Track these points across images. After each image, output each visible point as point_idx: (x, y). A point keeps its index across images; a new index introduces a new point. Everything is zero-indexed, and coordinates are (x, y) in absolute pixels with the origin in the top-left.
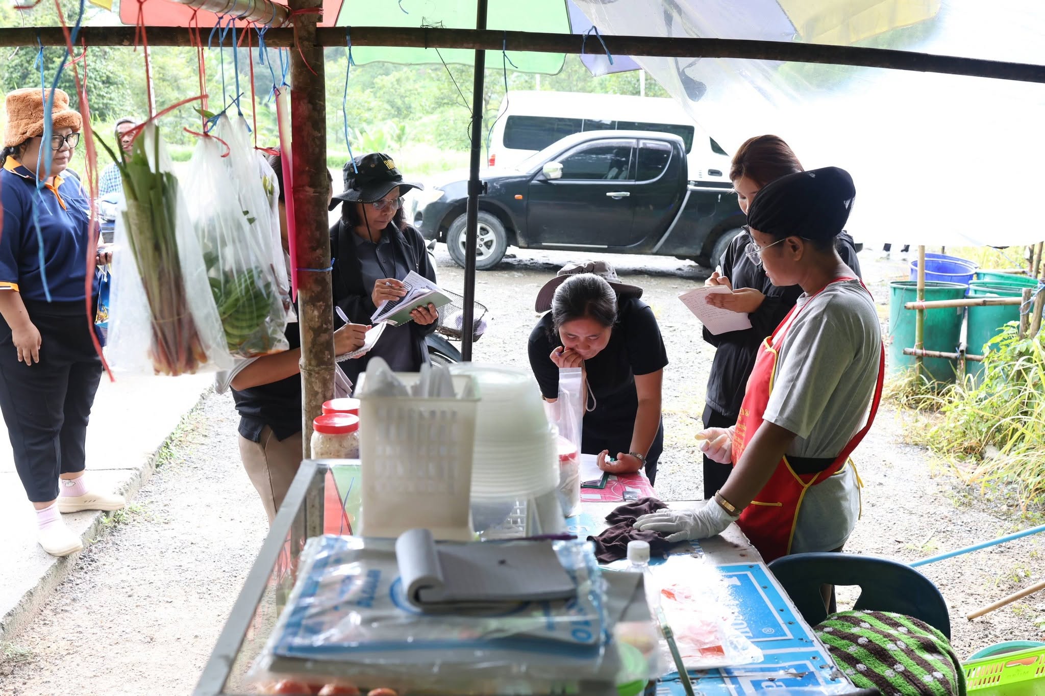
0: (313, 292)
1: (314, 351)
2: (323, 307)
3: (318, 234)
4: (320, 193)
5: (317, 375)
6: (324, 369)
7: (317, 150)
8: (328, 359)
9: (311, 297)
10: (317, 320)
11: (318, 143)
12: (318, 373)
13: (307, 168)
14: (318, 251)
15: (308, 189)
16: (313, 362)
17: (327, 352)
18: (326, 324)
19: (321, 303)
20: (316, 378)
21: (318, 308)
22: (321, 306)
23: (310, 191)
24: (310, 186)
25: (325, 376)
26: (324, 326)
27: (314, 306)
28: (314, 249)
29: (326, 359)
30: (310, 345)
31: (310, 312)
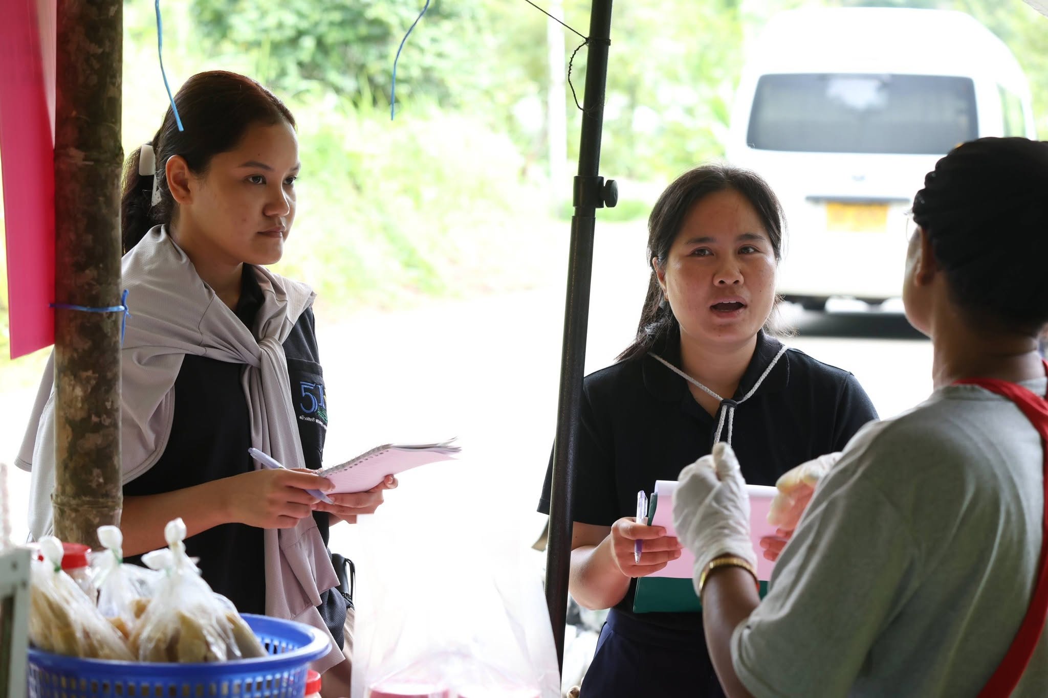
0: (76, 350)
1: (71, 465)
2: (93, 382)
3: (89, 238)
4: (97, 161)
5: (73, 515)
6: (88, 503)
7: (94, 79)
8: (99, 485)
9: (72, 361)
10: (80, 405)
11: (96, 66)
12: (76, 511)
13: (74, 113)
14: (87, 272)
15: (73, 151)
16: (69, 489)
17: (96, 471)
18: (99, 415)
19: (90, 373)
20: (73, 521)
21: (83, 382)
22: (88, 379)
23: (77, 156)
24: (78, 147)
25: (91, 517)
26: (94, 419)
27: (75, 376)
28: (80, 268)
29: (94, 485)
30: (65, 455)
31: (68, 389)
